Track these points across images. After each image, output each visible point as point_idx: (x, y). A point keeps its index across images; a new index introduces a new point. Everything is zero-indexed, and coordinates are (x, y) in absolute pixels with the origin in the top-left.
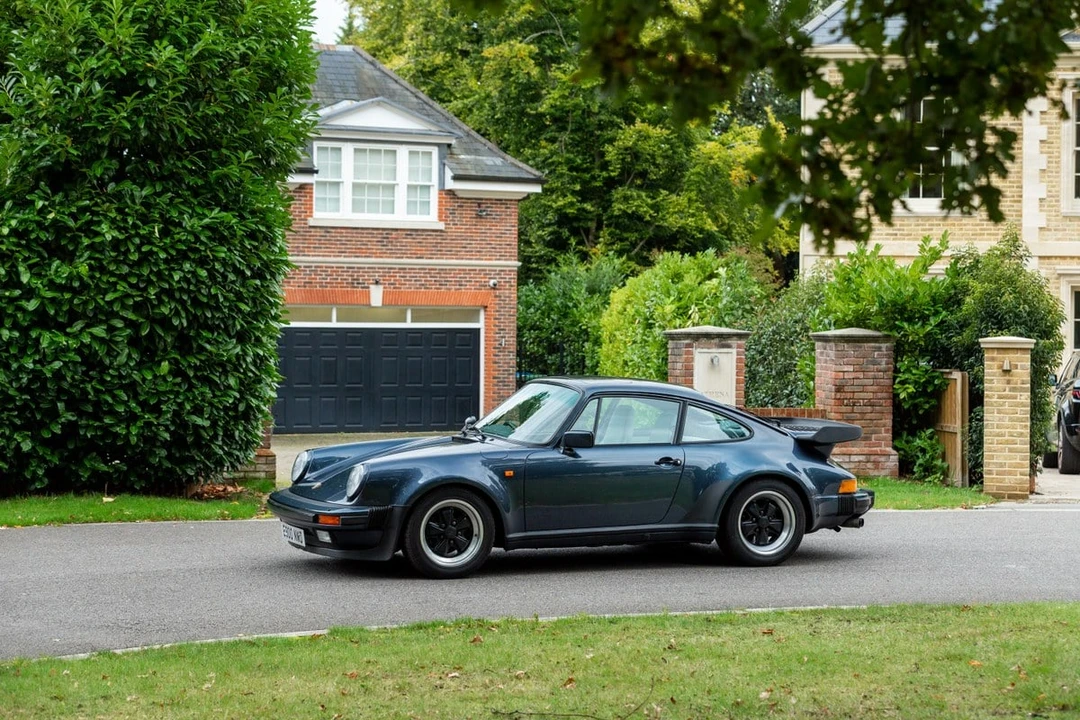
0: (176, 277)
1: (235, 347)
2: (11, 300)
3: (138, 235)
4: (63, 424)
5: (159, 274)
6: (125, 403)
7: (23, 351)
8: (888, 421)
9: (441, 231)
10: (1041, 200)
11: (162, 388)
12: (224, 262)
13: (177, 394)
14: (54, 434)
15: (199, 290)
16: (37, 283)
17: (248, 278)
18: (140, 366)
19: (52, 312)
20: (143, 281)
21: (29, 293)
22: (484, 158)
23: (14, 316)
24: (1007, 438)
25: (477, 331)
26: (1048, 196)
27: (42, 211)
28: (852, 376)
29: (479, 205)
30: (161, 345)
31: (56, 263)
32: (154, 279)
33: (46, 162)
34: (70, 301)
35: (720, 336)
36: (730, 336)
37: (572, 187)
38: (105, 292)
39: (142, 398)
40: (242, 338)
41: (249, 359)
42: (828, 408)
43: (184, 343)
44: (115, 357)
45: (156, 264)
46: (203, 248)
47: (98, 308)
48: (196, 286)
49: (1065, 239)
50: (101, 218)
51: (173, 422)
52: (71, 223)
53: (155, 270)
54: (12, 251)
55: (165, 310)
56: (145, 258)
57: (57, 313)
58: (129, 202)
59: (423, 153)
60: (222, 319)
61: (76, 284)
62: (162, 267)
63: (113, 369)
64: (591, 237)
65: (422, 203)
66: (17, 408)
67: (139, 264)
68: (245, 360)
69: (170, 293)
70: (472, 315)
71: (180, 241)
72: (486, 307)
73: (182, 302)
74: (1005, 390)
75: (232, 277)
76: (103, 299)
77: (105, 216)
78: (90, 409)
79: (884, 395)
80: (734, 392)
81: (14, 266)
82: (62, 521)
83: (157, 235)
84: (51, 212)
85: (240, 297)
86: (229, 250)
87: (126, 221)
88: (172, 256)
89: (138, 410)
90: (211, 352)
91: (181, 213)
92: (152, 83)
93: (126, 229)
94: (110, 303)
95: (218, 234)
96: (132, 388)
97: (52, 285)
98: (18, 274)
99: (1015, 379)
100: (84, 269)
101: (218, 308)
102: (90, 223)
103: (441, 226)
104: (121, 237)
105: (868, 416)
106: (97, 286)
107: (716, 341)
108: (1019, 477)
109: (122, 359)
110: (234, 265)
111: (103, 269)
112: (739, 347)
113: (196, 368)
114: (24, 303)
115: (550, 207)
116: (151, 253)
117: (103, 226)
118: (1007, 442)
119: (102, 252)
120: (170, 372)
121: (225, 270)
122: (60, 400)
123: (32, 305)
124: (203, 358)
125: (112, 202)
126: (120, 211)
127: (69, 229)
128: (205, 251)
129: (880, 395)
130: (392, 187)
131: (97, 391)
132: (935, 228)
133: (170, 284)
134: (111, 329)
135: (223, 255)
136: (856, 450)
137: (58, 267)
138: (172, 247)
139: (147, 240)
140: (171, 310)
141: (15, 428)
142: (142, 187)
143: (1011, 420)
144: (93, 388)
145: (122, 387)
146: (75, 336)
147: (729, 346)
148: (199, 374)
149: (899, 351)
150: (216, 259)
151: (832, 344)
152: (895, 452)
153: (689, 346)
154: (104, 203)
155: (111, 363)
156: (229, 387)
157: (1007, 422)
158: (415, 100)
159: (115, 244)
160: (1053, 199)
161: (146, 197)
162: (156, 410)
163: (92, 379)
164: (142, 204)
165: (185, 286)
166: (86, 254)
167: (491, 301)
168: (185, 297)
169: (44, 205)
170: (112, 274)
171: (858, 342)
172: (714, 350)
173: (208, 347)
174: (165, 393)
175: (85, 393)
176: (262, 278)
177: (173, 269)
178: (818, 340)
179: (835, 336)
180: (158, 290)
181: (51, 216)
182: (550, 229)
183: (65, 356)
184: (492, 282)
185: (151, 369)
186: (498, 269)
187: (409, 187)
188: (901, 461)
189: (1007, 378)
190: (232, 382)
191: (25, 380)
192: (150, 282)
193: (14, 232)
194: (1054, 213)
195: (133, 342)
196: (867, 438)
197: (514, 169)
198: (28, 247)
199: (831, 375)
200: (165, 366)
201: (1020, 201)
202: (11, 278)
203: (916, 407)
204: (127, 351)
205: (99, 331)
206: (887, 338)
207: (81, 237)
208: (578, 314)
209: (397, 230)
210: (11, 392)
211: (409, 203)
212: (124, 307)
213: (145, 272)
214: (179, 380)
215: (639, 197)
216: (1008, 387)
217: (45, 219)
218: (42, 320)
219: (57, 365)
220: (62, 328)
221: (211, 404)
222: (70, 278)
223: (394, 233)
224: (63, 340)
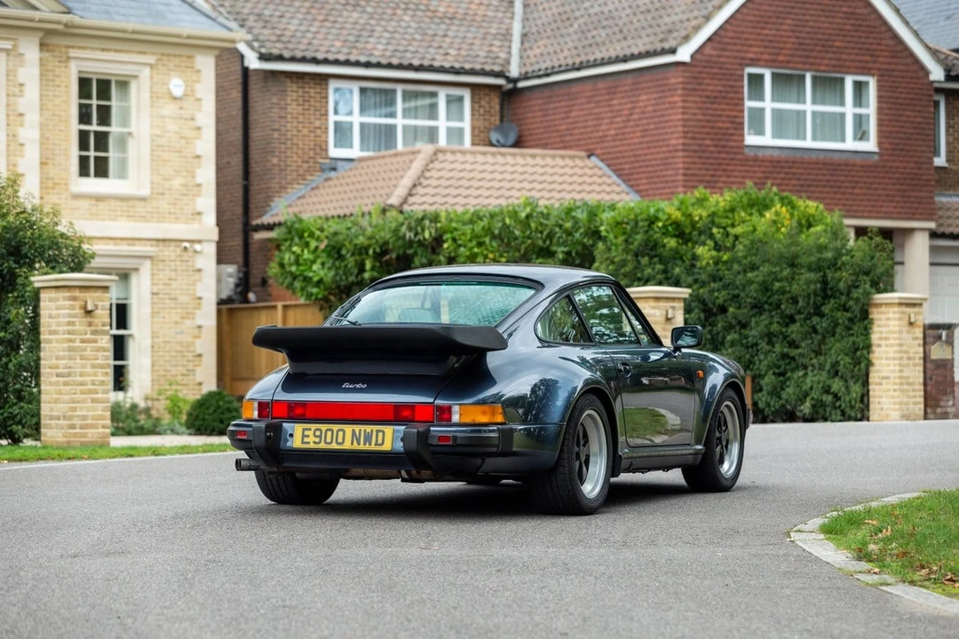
24: (89, 387)
74: (86, 334)
99: (96, 321)
108: (101, 430)
118: (90, 392)
143: (93, 366)
157: (89, 370)
189: (89, 319)
216: (89, 329)
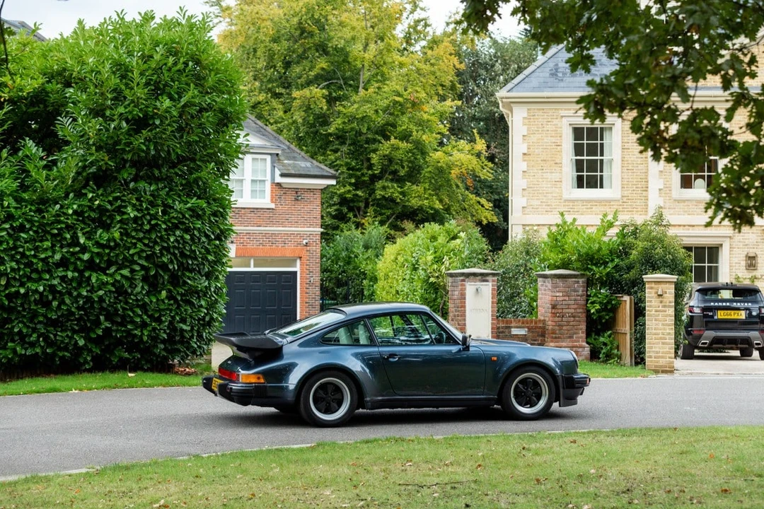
0: (172, 240)
1: (205, 282)
2: (73, 254)
3: (149, 214)
4: (102, 329)
5: (161, 238)
6: (140, 316)
7: (80, 285)
8: (583, 326)
9: (273, 209)
10: (660, 190)
11: (162, 307)
12: (199, 230)
13: (171, 310)
14: (98, 335)
15: (185, 248)
16: (90, 244)
17: (212, 240)
18: (148, 294)
19: (98, 261)
20: (152, 242)
21: (84, 249)
22: (299, 162)
23: (75, 264)
24: (660, 336)
25: (295, 273)
26: (664, 187)
27: (91, 200)
28: (561, 299)
29: (297, 192)
30: (161, 281)
31: (100, 231)
32: (159, 240)
33: (93, 169)
34: (109, 254)
35: (482, 275)
36: (487, 275)
37: (349, 181)
38: (129, 249)
39: (150, 313)
40: (208, 276)
41: (213, 290)
42: (547, 319)
43: (175, 280)
44: (135, 288)
45: (160, 232)
46: (187, 222)
47: (125, 258)
48: (183, 245)
49: (675, 214)
50: (127, 203)
51: (168, 328)
52: (109, 207)
53: (159, 235)
54: (74, 224)
55: (165, 260)
56: (153, 228)
57: (100, 262)
58: (143, 194)
59: (261, 159)
60: (197, 265)
61: (112, 244)
62: (164, 233)
63: (133, 295)
64: (361, 213)
65: (260, 191)
66: (76, 319)
67: (149, 231)
68: (210, 290)
69: (167, 249)
70: (292, 262)
71: (173, 217)
72: (301, 258)
73: (174, 254)
74: (659, 307)
75: (204, 239)
76: (128, 253)
77: (130, 203)
78: (119, 320)
79: (581, 310)
80: (491, 309)
81: (75, 233)
82: (110, 387)
83: (160, 214)
84: (96, 200)
85: (208, 252)
86: (203, 223)
87: (141, 205)
88: (169, 226)
89: (148, 320)
90: (191, 285)
91: (174, 201)
92: (158, 122)
93: (141, 210)
94: (132, 255)
95: (196, 213)
96: (144, 307)
97: (98, 244)
98: (78, 238)
99: (665, 300)
100: (117, 235)
101: (196, 258)
102: (120, 206)
103: (273, 206)
104: (139, 215)
105: (571, 323)
106: (124, 245)
107: (480, 277)
108: (668, 359)
109: (138, 289)
110: (205, 232)
111: (128, 235)
112: (493, 281)
113: (182, 295)
114: (81, 255)
115: (336, 193)
116: (157, 225)
117: (128, 208)
118: (661, 338)
119: (127, 224)
120: (167, 297)
121: (200, 235)
122: (102, 315)
123: (86, 257)
124: (186, 288)
125: (133, 194)
126: (138, 199)
127: (107, 210)
128: (188, 224)
129: (578, 310)
130: (241, 181)
131: (124, 309)
132: (594, 207)
133: (168, 244)
134: (132, 271)
135: (199, 226)
136: (564, 344)
137: (101, 234)
138: (169, 221)
139: (154, 217)
140: (168, 259)
141: (74, 332)
142: (150, 184)
143: (663, 325)
144: (121, 306)
145: (138, 306)
146: (111, 275)
147: (487, 281)
148: (184, 298)
149: (590, 283)
150: (195, 228)
151: (550, 279)
152: (587, 345)
153: (463, 281)
154: (128, 194)
155: (132, 292)
156: (201, 306)
157: (660, 326)
158: (254, 125)
159: (136, 219)
160: (668, 189)
161: (153, 191)
162: (159, 320)
163: (121, 301)
164: (151, 195)
165: (177, 245)
166: (118, 226)
167: (304, 254)
168: (176, 252)
169: (92, 197)
170: (133, 237)
171: (565, 278)
172: (478, 283)
173: (189, 282)
174: (164, 310)
175: (117, 310)
176: (220, 240)
177: (169, 235)
178: (540, 277)
179: (551, 275)
180: (160, 247)
181: (97, 202)
182: (335, 207)
183: (105, 288)
184: (305, 242)
185: (154, 295)
186: (309, 233)
187: (253, 181)
188: (591, 351)
189: (661, 299)
190: (203, 303)
191: (81, 302)
192: (156, 243)
193: (75, 212)
194: (668, 198)
195: (145, 279)
196: (571, 337)
197: (319, 170)
198: (83, 222)
199: (548, 298)
200: (164, 293)
201: (647, 191)
202: (73, 240)
203: (600, 318)
204: (141, 284)
205: (126, 272)
206: (582, 276)
207: (115, 216)
208: (358, 262)
209: (244, 208)
210: (73, 310)
211: (252, 191)
212: (140, 257)
213: (154, 236)
214: (172, 302)
215: (393, 187)
216: (661, 305)
217: (94, 204)
218: (91, 265)
219: (101, 293)
220: (104, 271)
221: (191, 317)
222: (109, 240)
223: (243, 210)
224: (105, 278)
